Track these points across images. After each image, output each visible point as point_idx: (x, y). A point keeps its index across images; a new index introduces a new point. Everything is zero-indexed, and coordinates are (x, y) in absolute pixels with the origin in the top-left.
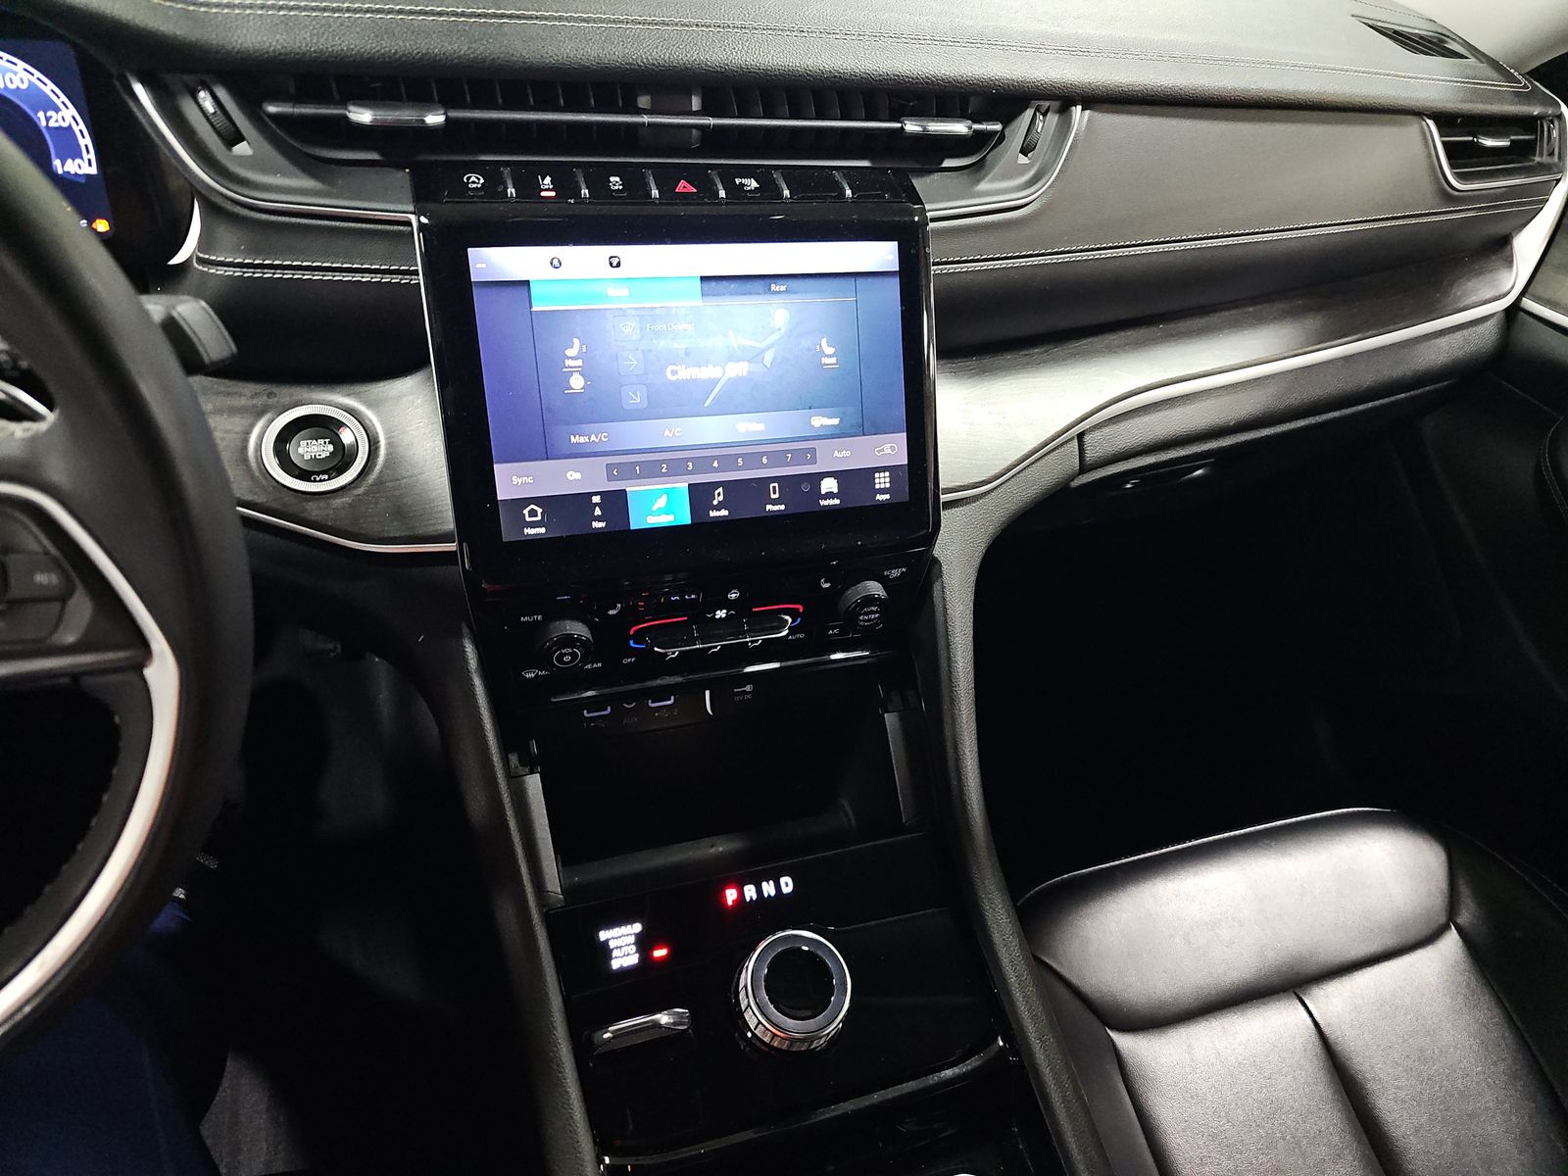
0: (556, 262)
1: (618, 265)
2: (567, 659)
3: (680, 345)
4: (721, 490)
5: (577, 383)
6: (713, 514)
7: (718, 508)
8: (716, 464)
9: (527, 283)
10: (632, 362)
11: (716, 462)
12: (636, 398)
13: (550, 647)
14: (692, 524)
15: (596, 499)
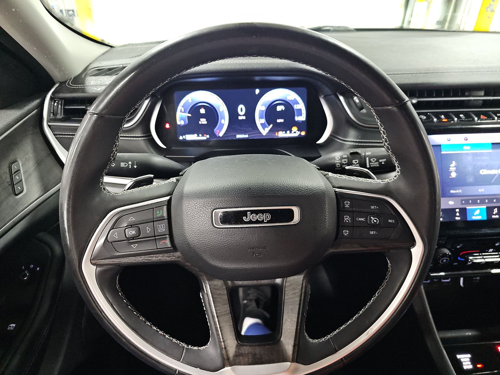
0: (449, 139)
1: (467, 140)
2: (445, 261)
3: (484, 164)
4: (496, 209)
5: (454, 175)
6: (493, 217)
7: (495, 215)
8: (495, 201)
9: (440, 145)
10: (470, 169)
11: (495, 200)
12: (471, 179)
13: (439, 258)
14: (487, 220)
15: (457, 210)
